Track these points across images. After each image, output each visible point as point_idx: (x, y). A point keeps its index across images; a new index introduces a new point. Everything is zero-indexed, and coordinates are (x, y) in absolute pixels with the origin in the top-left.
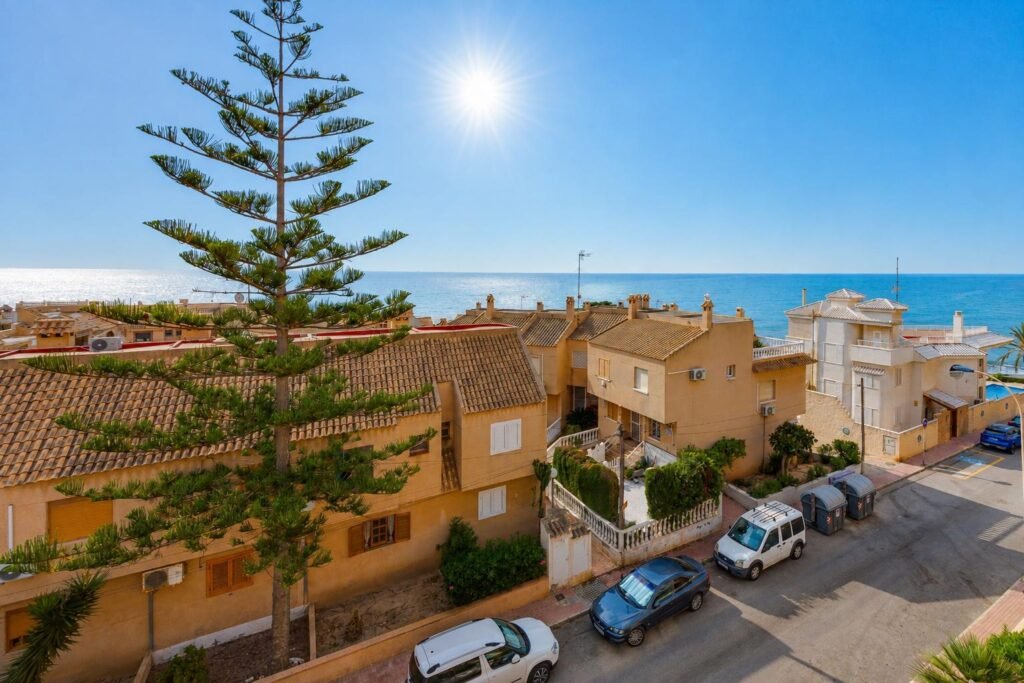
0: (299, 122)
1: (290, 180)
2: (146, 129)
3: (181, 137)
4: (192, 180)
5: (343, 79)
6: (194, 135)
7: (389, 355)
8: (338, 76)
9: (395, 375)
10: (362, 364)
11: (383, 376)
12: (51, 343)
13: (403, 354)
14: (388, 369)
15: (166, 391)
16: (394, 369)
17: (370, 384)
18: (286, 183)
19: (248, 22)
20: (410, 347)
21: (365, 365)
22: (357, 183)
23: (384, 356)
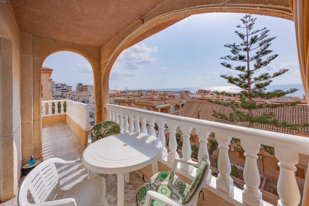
0: (251, 46)
1: (250, 61)
2: (221, 58)
3: (227, 58)
4: (229, 66)
5: (265, 28)
6: (229, 57)
7: (296, 111)
8: (263, 29)
9: (297, 118)
10: (283, 112)
11: (292, 118)
12: (218, 99)
13: (303, 112)
14: (294, 116)
15: (232, 110)
16: (297, 116)
17: (285, 119)
18: (250, 62)
19: (239, 27)
20: (306, 110)
21: (285, 113)
22: (267, 57)
23: (293, 111)
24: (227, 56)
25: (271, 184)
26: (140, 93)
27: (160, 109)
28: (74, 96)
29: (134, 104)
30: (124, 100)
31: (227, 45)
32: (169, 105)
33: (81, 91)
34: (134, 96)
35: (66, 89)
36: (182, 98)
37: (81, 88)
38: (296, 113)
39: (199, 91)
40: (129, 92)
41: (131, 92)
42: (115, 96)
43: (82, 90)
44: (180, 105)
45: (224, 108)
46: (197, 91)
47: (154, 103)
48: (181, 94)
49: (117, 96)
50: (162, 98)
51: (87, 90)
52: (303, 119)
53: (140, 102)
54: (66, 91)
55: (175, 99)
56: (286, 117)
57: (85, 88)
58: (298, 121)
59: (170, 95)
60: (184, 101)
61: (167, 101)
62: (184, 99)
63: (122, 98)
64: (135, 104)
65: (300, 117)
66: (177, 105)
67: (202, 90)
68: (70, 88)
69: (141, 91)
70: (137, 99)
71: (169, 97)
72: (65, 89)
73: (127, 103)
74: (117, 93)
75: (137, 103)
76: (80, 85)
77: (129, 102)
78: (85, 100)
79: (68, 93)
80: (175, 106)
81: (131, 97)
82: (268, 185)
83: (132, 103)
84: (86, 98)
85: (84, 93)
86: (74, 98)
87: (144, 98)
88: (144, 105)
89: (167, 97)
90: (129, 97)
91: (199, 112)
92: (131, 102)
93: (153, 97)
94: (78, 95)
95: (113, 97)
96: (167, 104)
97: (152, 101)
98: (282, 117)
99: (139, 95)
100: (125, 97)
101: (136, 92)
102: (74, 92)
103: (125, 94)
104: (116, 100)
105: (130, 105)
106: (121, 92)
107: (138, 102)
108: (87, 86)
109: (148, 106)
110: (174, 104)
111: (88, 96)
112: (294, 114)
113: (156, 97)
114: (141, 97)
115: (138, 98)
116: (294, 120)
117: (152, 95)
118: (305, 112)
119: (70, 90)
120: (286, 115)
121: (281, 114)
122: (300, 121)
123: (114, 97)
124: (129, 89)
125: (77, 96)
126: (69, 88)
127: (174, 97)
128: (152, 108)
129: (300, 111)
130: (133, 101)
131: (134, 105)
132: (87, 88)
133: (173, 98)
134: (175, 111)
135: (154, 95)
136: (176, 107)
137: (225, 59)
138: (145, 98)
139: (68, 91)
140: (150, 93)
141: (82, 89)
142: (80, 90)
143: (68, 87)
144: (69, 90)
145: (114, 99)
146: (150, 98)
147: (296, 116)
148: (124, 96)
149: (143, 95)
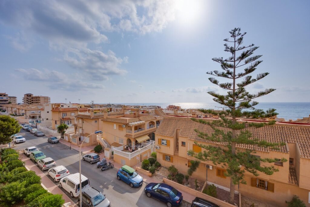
0: (239, 62)
2: (207, 73)
4: (215, 82)
5: (253, 45)
6: (216, 72)
7: (267, 129)
8: (251, 45)
9: (269, 136)
10: (257, 130)
11: (265, 136)
12: (194, 116)
13: (273, 130)
14: (266, 134)
15: (210, 128)
16: (269, 134)
17: (259, 137)
18: (236, 79)
19: (227, 41)
20: (275, 128)
21: (258, 131)
22: (257, 75)
23: (265, 129)
24: (214, 72)
25: (246, 200)
26: (109, 108)
27: (134, 127)
28: (19, 109)
29: (102, 120)
30: (90, 116)
31: (215, 59)
32: (144, 122)
33: (30, 104)
34: (102, 111)
35: (8, 100)
36: (157, 114)
37: (30, 99)
38: (267, 131)
39: (169, 106)
40: (95, 106)
41: (97, 106)
42: (77, 110)
43: (32, 103)
44: (155, 121)
45: (202, 126)
46: (167, 107)
47: (127, 120)
48: (155, 110)
49: (80, 111)
50: (135, 114)
51: (39, 102)
52: (273, 137)
53: (110, 119)
54: (7, 103)
55: (149, 115)
56: (259, 135)
57: (37, 100)
58: (270, 138)
59: (144, 111)
60: (159, 118)
61: (141, 118)
62: (158, 115)
63: (87, 113)
64: (104, 121)
65: (271, 135)
66: (151, 122)
67: (172, 106)
68: (13, 99)
69: (109, 105)
70: (106, 115)
71: (143, 113)
72: (5, 101)
73: (93, 119)
74: (81, 107)
75: (105, 120)
76: (29, 95)
77: (95, 119)
78: (37, 115)
79: (10, 105)
80: (149, 123)
81: (99, 112)
82: (244, 202)
83: (100, 120)
84: (36, 112)
85: (33, 107)
86: (19, 112)
87: (114, 113)
88: (115, 122)
89: (141, 113)
90: (96, 113)
91: (178, 130)
92: (98, 119)
93: (124, 112)
94: (24, 108)
95: (74, 112)
96: (141, 121)
97: (124, 117)
98: (256, 135)
99: (108, 110)
100: (90, 112)
101: (104, 106)
102: (19, 104)
103: (90, 108)
104: (79, 115)
105: (98, 122)
106: (85, 106)
107: (107, 118)
108: (39, 98)
109: (120, 123)
110: (148, 121)
111: (39, 110)
112: (266, 132)
113: (128, 113)
114: (110, 112)
115: (107, 113)
116: (267, 138)
117: (123, 110)
118: (275, 130)
119: (13, 101)
120: (259, 133)
121: (255, 132)
122: (271, 139)
123: (76, 112)
124: (95, 103)
125: (22, 110)
126: (11, 99)
127: (148, 112)
128: (124, 125)
129: (270, 130)
130: (101, 117)
131: (102, 122)
132: (39, 100)
133: (147, 114)
134: (149, 128)
135: (125, 110)
136: (151, 123)
137: (212, 74)
138: (116, 113)
139: (10, 103)
140: (121, 108)
141: (32, 100)
142: (29, 102)
143: (10, 97)
144: (11, 101)
145: (76, 115)
146: (121, 113)
147: (267, 134)
148: (89, 110)
149: (113, 110)
